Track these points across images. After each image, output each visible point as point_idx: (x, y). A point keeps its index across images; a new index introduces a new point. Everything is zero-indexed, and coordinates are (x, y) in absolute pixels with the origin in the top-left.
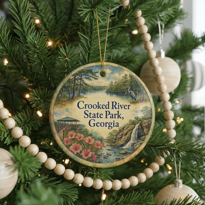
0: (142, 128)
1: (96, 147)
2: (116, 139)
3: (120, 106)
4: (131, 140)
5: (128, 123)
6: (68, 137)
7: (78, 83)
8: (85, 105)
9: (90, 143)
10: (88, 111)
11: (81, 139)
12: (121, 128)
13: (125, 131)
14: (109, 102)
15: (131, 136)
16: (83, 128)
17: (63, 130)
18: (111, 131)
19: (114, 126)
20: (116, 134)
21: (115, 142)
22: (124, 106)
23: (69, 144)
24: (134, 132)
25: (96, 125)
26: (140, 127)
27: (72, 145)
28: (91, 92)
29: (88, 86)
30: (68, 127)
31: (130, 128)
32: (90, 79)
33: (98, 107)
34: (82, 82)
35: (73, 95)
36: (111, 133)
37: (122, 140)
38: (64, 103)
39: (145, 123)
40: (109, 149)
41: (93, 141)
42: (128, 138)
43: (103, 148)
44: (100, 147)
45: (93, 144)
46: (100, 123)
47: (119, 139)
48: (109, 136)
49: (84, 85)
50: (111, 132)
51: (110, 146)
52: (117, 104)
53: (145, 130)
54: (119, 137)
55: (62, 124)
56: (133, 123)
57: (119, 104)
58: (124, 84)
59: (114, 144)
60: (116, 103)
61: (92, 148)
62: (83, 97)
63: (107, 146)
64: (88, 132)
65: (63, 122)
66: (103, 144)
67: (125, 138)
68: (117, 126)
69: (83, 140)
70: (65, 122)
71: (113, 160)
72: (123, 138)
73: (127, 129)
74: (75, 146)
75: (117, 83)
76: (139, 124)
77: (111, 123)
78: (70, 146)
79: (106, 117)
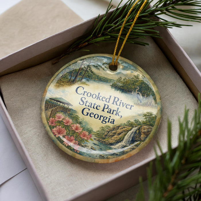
0: (140, 133)
1: (81, 137)
2: (106, 136)
3: (122, 103)
4: (124, 141)
5: (126, 123)
6: (55, 118)
7: (84, 69)
8: (85, 92)
9: (76, 131)
10: (85, 98)
11: (68, 124)
12: (116, 125)
13: (119, 131)
14: (111, 96)
15: (124, 137)
16: (74, 114)
17: (52, 110)
18: (104, 125)
19: (108, 122)
20: (109, 131)
21: (104, 139)
22: (126, 104)
23: (53, 125)
24: (130, 135)
25: (89, 114)
26: (137, 132)
27: (56, 127)
28: (95, 81)
29: (94, 74)
30: (58, 108)
31: (126, 128)
32: (98, 69)
33: (98, 97)
34: (88, 69)
35: (75, 78)
36: (102, 127)
37: (113, 138)
38: (62, 83)
39: (144, 129)
40: (96, 143)
41: (80, 130)
42: (120, 138)
43: (90, 141)
44: (86, 138)
45: (79, 132)
46: (94, 114)
47: (110, 137)
48: (100, 130)
49: (90, 73)
50: (104, 127)
51: (98, 140)
52: (120, 101)
53: (142, 136)
54: (111, 134)
55: (53, 103)
56: (131, 125)
57: (121, 101)
58: (134, 83)
59: (102, 140)
60: (118, 100)
61: (76, 137)
62: (84, 83)
63: (94, 140)
64: (78, 119)
65: (55, 101)
66: (91, 137)
67: (116, 138)
68: (112, 122)
69: (70, 126)
70: (57, 102)
71: (97, 156)
72: (114, 136)
73: (122, 129)
74: (59, 129)
75: (126, 80)
76: (137, 128)
77: (107, 118)
78: (54, 127)
79: (103, 111)
